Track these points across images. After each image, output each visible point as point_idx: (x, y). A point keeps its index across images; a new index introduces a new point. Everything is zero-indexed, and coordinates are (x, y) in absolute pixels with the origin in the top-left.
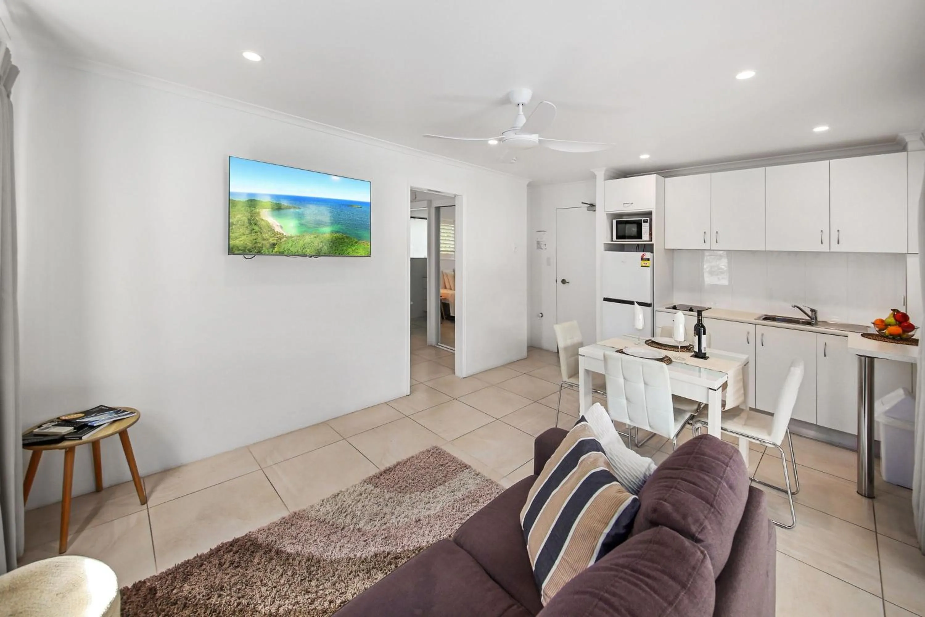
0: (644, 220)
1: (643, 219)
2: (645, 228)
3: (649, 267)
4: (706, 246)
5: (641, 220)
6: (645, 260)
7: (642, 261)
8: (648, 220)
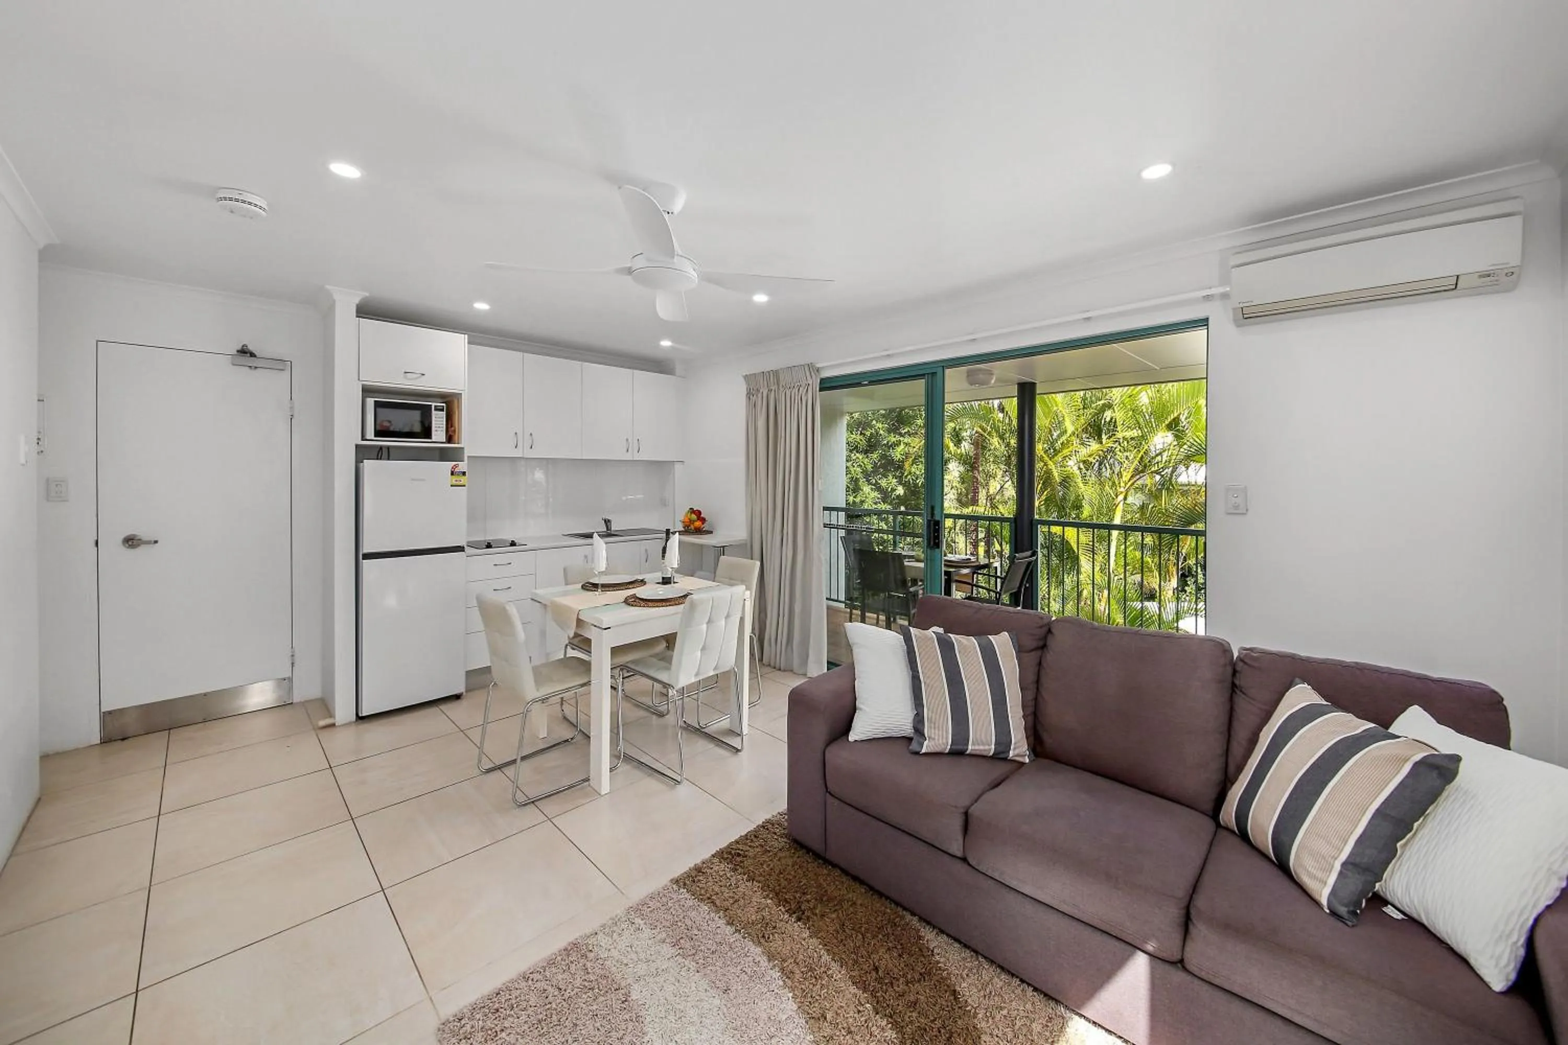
0: (435, 406)
1: (434, 404)
2: (438, 421)
3: (464, 486)
4: (517, 453)
5: (431, 405)
6: (458, 475)
7: (454, 477)
8: (443, 406)
